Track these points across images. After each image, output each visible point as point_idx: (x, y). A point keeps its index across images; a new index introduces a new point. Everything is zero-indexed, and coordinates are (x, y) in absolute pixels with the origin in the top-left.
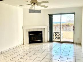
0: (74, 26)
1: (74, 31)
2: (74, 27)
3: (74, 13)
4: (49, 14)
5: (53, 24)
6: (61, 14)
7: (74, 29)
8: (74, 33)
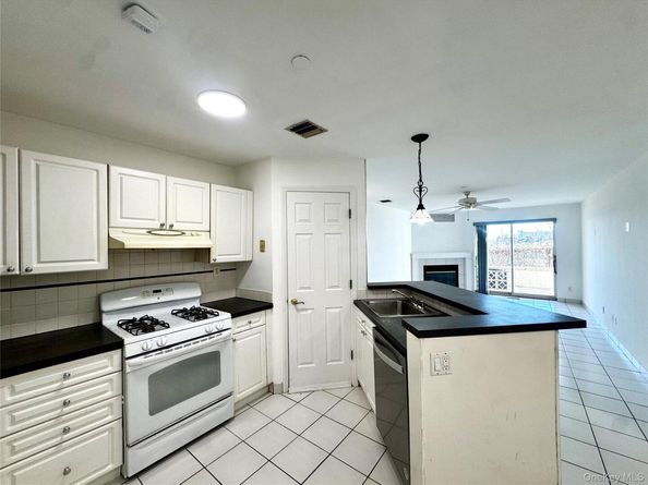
0: (554, 251)
1: (555, 266)
2: (555, 257)
3: (554, 220)
4: (474, 224)
5: (489, 248)
6: (511, 222)
7: (555, 261)
8: (555, 272)
